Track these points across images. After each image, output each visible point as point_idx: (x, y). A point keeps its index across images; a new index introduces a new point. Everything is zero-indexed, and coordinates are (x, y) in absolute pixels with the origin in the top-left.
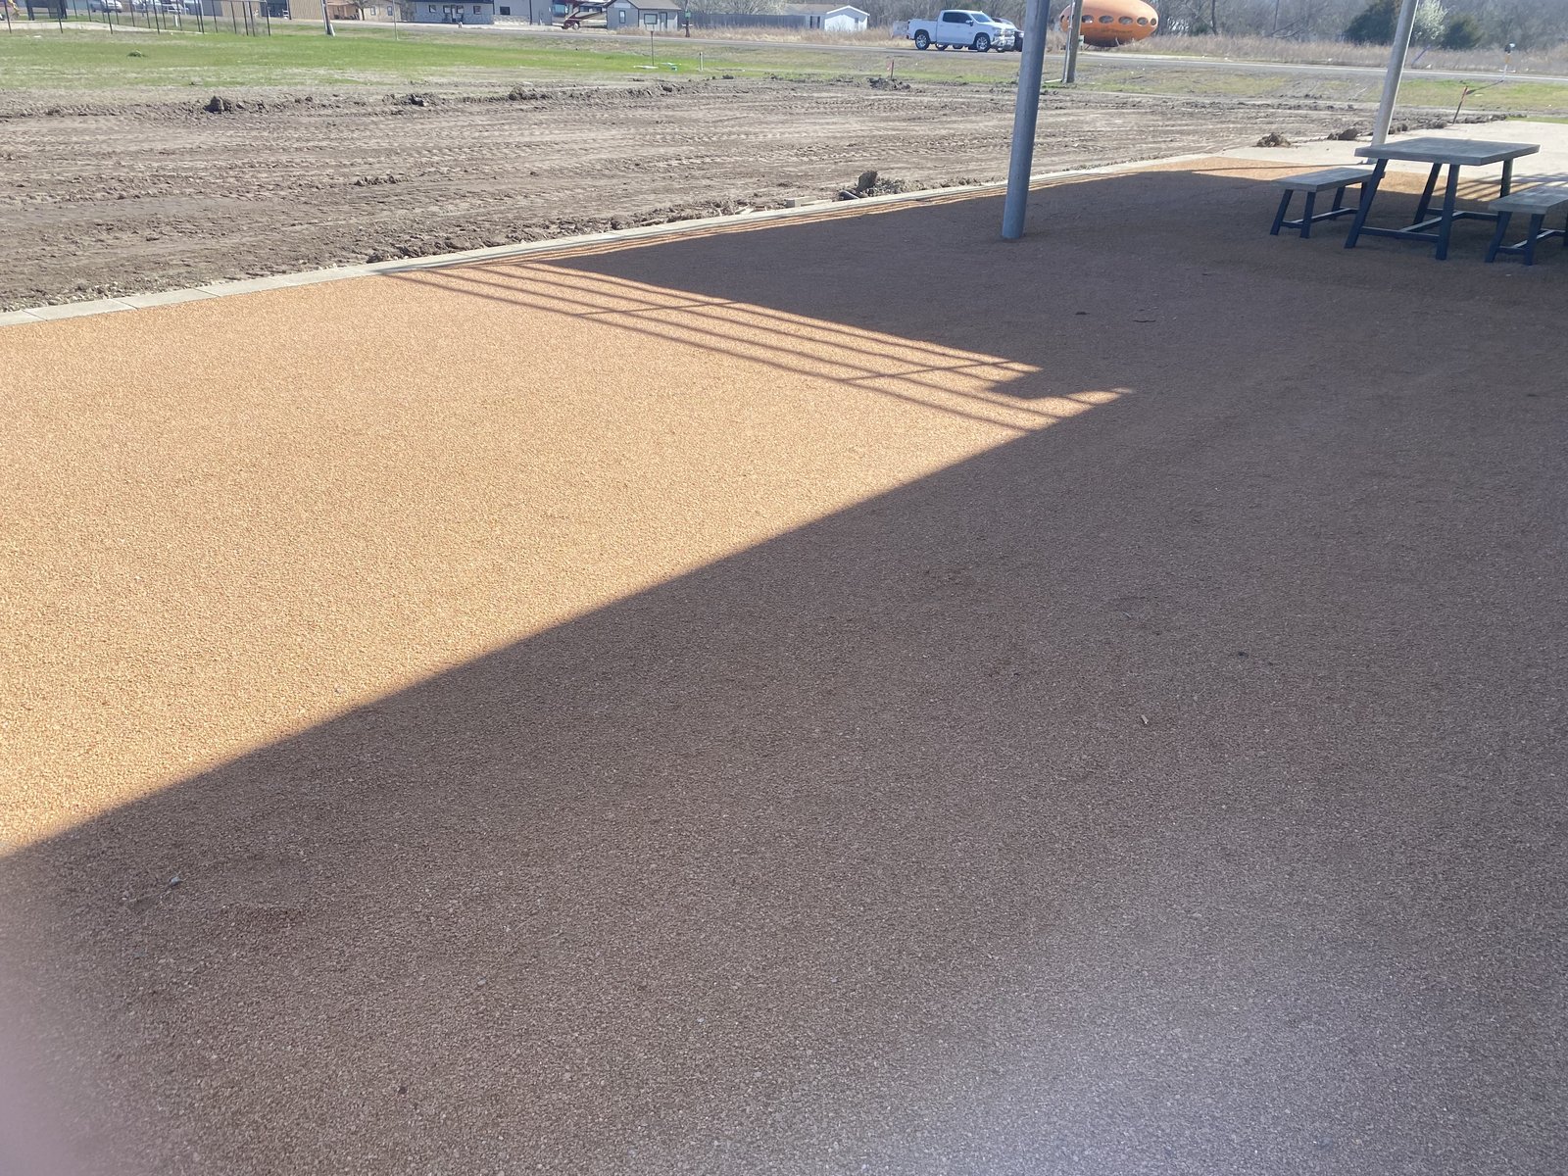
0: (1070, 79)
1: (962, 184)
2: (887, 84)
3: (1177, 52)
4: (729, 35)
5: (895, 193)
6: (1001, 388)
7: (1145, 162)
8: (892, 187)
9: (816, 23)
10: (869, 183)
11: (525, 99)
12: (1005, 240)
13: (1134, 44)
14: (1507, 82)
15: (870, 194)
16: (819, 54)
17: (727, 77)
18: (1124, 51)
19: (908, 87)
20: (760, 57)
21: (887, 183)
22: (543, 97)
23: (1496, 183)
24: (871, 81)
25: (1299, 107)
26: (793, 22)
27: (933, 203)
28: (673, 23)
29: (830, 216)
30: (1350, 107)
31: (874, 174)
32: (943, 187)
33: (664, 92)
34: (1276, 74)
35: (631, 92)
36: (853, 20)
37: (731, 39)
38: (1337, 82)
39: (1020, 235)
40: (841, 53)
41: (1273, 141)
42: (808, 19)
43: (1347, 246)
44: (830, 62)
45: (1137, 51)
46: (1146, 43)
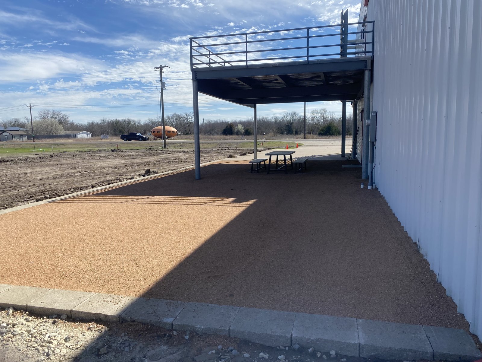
0: (165, 147)
1: (172, 170)
2: (117, 151)
3: (184, 139)
4: (49, 141)
5: (156, 174)
6: (232, 202)
7: (207, 163)
8: (156, 172)
9: (75, 136)
10: (148, 172)
11: (5, 162)
12: (197, 180)
13: (172, 138)
14: (265, 142)
15: (150, 175)
16: (85, 144)
17: (65, 152)
18: (170, 140)
19: (123, 151)
20: (66, 146)
21: (153, 171)
22: (11, 161)
23: (283, 160)
24: (112, 150)
25: (226, 150)
26: (68, 136)
27: (170, 175)
28: (25, 139)
29: (149, 179)
30: (237, 149)
31: (150, 170)
32: (168, 171)
33: (51, 157)
34: (214, 143)
35: (40, 157)
36: (87, 135)
37: (49, 142)
38: (229, 144)
39: (200, 178)
40: (92, 144)
41: (231, 156)
42: (72, 135)
43: (268, 174)
44: (89, 146)
45: (174, 139)
46: (175, 137)
